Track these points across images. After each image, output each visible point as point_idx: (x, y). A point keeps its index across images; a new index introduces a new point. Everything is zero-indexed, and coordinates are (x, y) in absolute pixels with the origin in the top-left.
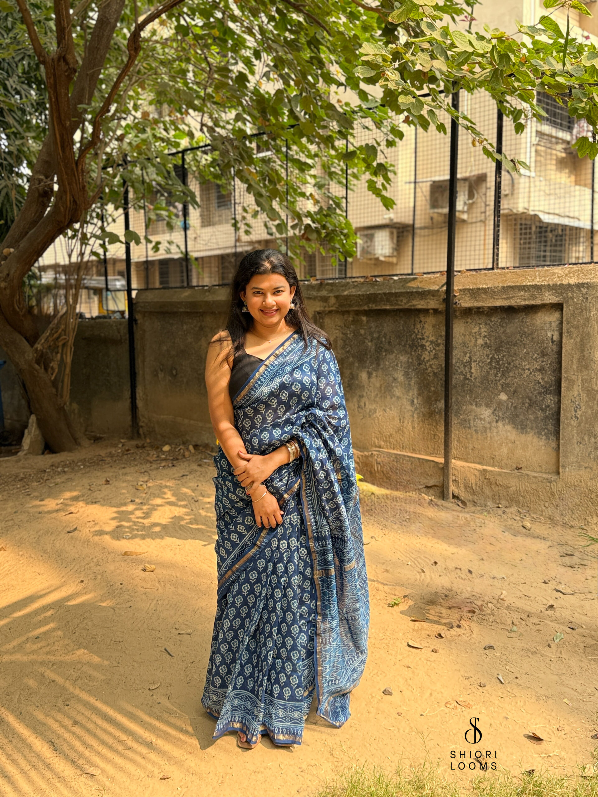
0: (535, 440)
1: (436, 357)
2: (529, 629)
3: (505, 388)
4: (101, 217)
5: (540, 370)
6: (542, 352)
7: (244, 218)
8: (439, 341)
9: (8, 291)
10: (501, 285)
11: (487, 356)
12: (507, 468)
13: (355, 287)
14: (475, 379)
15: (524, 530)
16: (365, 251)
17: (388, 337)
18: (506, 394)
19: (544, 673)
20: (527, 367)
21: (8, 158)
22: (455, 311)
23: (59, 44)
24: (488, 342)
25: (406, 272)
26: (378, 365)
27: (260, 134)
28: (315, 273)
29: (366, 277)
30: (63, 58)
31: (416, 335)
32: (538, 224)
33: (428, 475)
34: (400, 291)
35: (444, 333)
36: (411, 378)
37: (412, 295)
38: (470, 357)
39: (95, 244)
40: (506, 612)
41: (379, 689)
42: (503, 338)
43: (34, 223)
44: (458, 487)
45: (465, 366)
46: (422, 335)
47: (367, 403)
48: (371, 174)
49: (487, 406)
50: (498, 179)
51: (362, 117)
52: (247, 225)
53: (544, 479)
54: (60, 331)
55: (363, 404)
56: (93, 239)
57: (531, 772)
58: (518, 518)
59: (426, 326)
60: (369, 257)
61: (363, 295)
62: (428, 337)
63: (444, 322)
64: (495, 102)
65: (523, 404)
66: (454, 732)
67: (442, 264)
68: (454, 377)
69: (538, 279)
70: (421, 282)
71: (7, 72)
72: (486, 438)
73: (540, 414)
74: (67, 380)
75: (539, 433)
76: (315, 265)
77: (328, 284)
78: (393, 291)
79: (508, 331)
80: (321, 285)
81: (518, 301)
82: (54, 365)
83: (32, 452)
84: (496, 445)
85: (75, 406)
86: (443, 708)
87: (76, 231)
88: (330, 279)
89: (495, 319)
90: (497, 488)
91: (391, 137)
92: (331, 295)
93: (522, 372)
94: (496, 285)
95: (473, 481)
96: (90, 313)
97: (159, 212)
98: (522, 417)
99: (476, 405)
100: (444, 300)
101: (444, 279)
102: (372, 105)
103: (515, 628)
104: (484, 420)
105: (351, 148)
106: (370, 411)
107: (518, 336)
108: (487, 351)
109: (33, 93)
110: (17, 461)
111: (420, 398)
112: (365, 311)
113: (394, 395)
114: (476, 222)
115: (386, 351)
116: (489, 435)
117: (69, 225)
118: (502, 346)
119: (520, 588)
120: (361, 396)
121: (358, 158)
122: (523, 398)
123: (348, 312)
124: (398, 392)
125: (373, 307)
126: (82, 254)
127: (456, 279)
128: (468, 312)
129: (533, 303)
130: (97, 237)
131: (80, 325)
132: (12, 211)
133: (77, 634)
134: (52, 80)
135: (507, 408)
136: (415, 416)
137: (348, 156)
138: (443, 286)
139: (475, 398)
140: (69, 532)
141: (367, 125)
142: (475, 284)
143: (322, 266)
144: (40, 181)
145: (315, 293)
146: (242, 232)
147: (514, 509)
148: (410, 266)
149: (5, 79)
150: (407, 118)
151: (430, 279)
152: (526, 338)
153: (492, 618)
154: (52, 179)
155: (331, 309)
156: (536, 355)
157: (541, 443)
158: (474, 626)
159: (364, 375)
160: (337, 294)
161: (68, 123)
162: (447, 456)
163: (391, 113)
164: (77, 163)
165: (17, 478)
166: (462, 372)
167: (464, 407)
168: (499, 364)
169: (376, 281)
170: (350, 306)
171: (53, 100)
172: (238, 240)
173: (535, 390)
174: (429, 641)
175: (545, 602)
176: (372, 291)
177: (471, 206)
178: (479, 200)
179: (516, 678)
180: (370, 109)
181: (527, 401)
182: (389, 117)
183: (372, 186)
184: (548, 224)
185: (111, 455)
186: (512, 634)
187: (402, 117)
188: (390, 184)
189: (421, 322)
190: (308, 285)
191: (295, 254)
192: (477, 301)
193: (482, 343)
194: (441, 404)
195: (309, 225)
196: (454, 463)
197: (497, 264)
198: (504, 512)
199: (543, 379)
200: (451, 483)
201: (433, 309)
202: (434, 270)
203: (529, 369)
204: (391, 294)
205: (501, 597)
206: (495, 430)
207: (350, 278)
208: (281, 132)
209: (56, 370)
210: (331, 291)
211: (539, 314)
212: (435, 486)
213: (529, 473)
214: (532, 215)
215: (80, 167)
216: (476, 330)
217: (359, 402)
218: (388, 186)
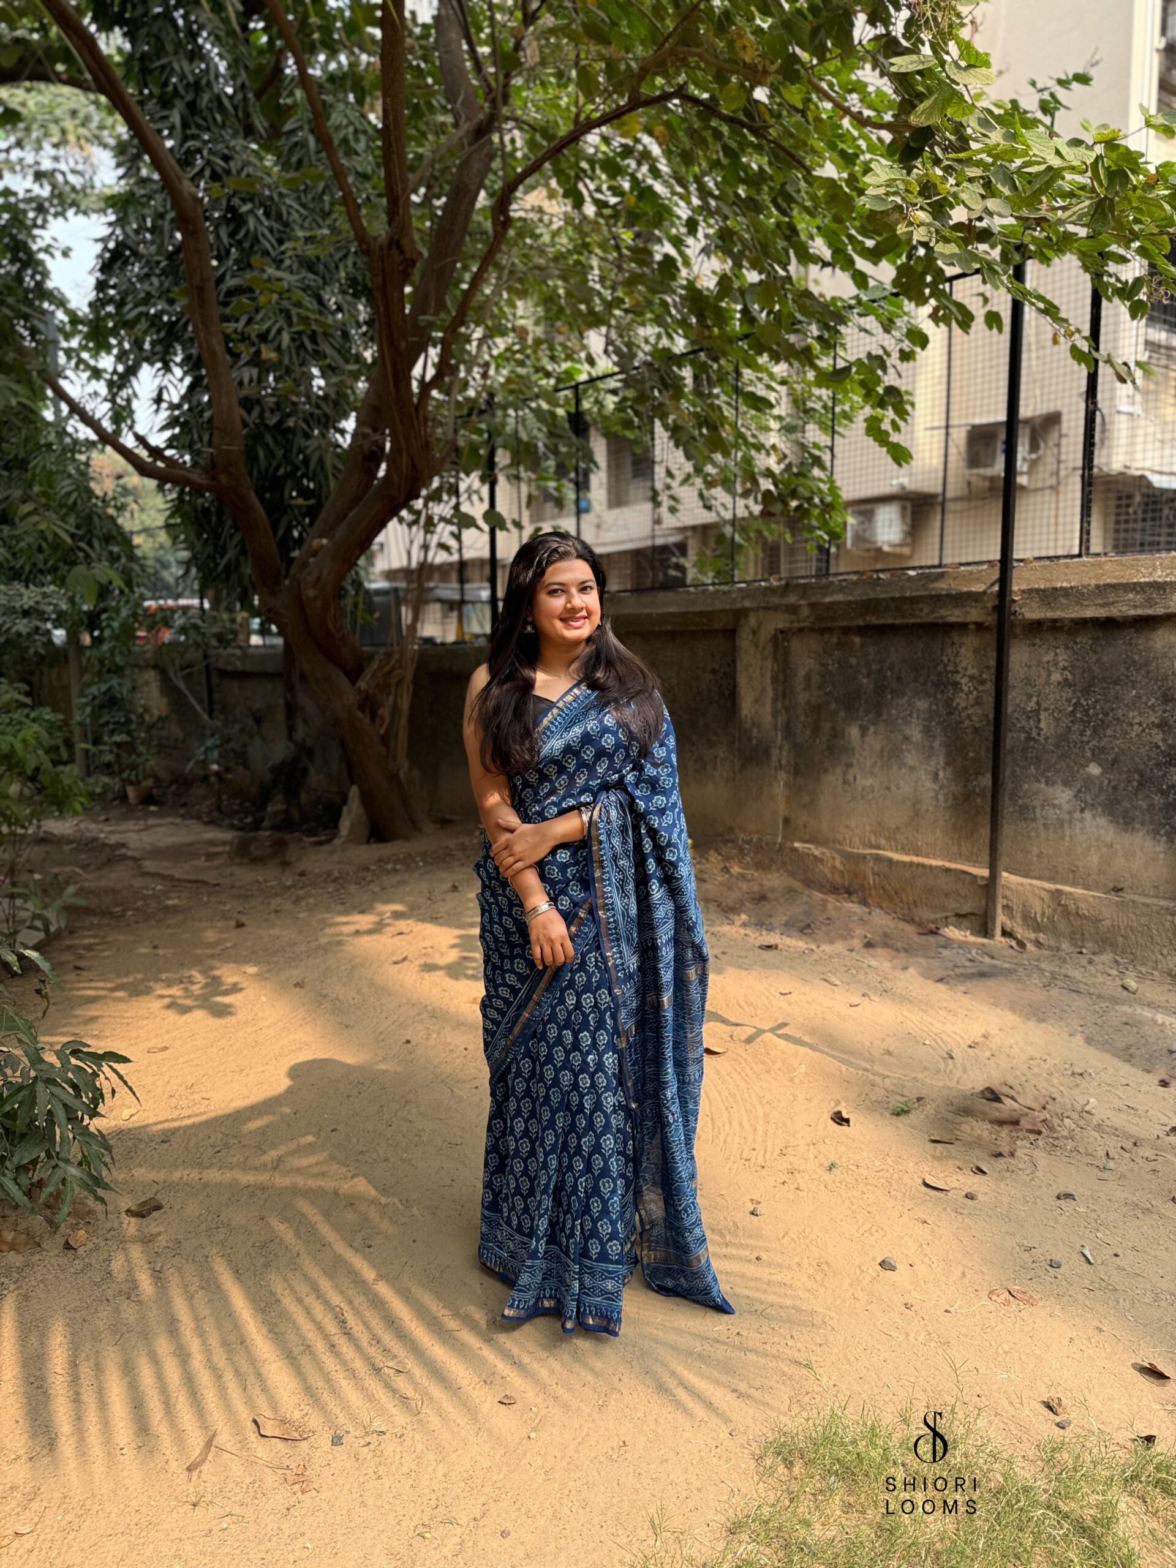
0: (1149, 843)
1: (978, 702)
2: (1136, 1167)
3: (1098, 755)
4: (454, 491)
5: (1159, 726)
6: (1164, 695)
7: (668, 487)
8: (984, 676)
9: (319, 603)
10: (1093, 582)
11: (1068, 700)
12: (1097, 889)
13: (842, 589)
14: (1046, 739)
15: (1125, 993)
16: (859, 538)
17: (896, 669)
18: (1100, 765)
19: (1167, 1249)
20: (1137, 720)
21: (322, 404)
22: (1013, 626)
23: (390, 222)
24: (1070, 677)
25: (929, 563)
26: (879, 714)
27: (694, 352)
28: (778, 568)
29: (862, 573)
30: (396, 243)
31: (945, 666)
32: (1145, 490)
33: (960, 895)
34: (919, 593)
35: (993, 663)
36: (934, 737)
37: (939, 599)
38: (1038, 703)
39: (444, 532)
40: (1096, 1134)
41: (874, 1259)
42: (1097, 670)
43: (356, 501)
44: (1012, 917)
45: (1028, 718)
46: (956, 665)
47: (858, 777)
48: (873, 407)
49: (1066, 784)
50: (1091, 407)
51: (860, 315)
52: (673, 498)
53: (1162, 908)
54: (393, 662)
55: (851, 778)
56: (441, 525)
57: (1150, 1439)
58: (1114, 972)
59: (963, 651)
60: (867, 546)
61: (856, 602)
62: (966, 669)
63: (994, 645)
64: (1088, 276)
65: (1130, 782)
66: (1006, 1347)
67: (992, 549)
68: (1010, 735)
69: (1159, 573)
70: (955, 579)
71: (324, 278)
72: (1063, 838)
73: (1157, 799)
74: (403, 735)
75: (1156, 832)
76: (779, 561)
77: (798, 585)
78: (908, 594)
79: (1105, 659)
80: (787, 588)
81: (1124, 608)
82: (385, 712)
83: (353, 839)
84: (1079, 849)
85: (416, 773)
86: (985, 1301)
87: (418, 513)
88: (802, 578)
89: (1083, 640)
90: (1079, 922)
91: (906, 345)
92: (803, 602)
93: (1129, 729)
94: (1086, 581)
95: (1038, 909)
96: (444, 636)
97: (542, 483)
98: (1126, 804)
99: (1047, 783)
100: (994, 608)
101: (996, 574)
102: (878, 295)
103: (1111, 1164)
104: (1060, 807)
105: (841, 364)
106: (864, 789)
107: (1122, 669)
108: (1068, 693)
109: (361, 307)
110: (332, 853)
111: (949, 770)
112: (859, 627)
113: (905, 765)
114: (1043, 489)
115: (892, 692)
116: (1068, 832)
117: (406, 504)
118: (1093, 685)
119: (1118, 1092)
120: (849, 766)
121: (852, 381)
122: (1128, 771)
123: (830, 630)
124: (911, 759)
125: (873, 620)
126: (425, 547)
127: (1015, 574)
128: (1036, 627)
129: (1150, 612)
130: (448, 522)
131: (422, 654)
132: (328, 485)
133: (394, 1126)
134: (379, 279)
135: (1101, 788)
136: (941, 797)
137: (837, 377)
138: (993, 584)
139: (1046, 771)
140: (395, 963)
141: (868, 327)
142: (1048, 580)
143: (791, 563)
144: (365, 436)
145: (776, 600)
146: (664, 510)
147: (1107, 957)
148: (937, 553)
149: (319, 288)
150: (936, 310)
151: (971, 573)
152: (1137, 671)
153: (1070, 1145)
154: (383, 433)
155: (802, 624)
156: (1153, 701)
157: (1158, 849)
158: (1038, 1154)
159: (854, 732)
160: (813, 600)
161: (403, 345)
162: (993, 867)
163: (908, 306)
164: (417, 408)
165: (328, 877)
166: (1023, 728)
167: (1026, 786)
168: (1087, 715)
169: (879, 579)
170: (834, 619)
171: (382, 309)
172: (658, 521)
173: (1150, 758)
174: (961, 1178)
175: (1165, 1120)
176: (872, 595)
177: (1033, 464)
178: (1049, 452)
179: (1116, 1255)
180: (874, 301)
181: (1136, 777)
182: (906, 314)
183: (874, 429)
184: (1163, 491)
185: (463, 848)
186: (1106, 1175)
187: (927, 309)
188: (905, 421)
189: (953, 644)
190: (766, 588)
191: (748, 539)
192: (1052, 609)
193: (1060, 679)
194: (986, 780)
195: (769, 491)
196: (1007, 877)
197: (1088, 548)
198: (1090, 962)
199: (1164, 740)
200: (999, 910)
201: (976, 623)
202: (977, 559)
203: (1140, 724)
204: (903, 599)
205: (1087, 1108)
206: (1079, 825)
207: (836, 574)
208: (728, 348)
209: (387, 721)
210: (803, 596)
211: (1160, 632)
212: (972, 914)
213: (1135, 897)
214: (1135, 478)
215: (421, 413)
216: (1050, 657)
217: (845, 774)
218: (902, 424)
